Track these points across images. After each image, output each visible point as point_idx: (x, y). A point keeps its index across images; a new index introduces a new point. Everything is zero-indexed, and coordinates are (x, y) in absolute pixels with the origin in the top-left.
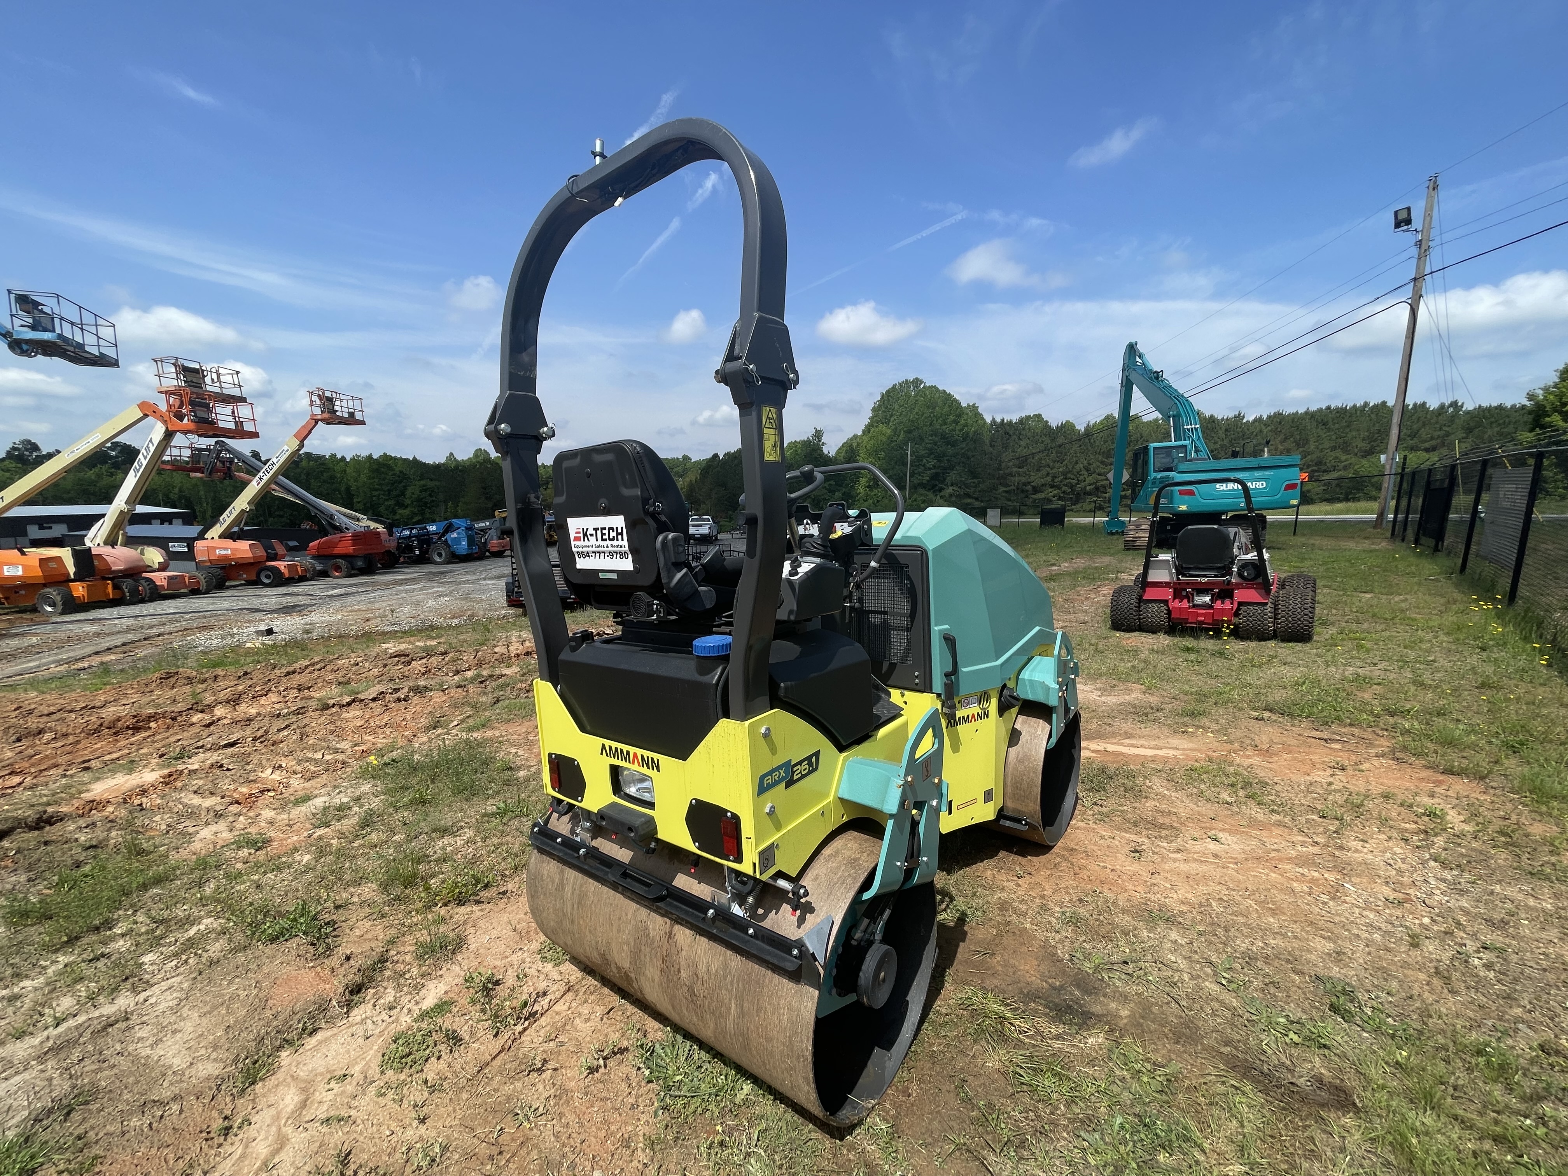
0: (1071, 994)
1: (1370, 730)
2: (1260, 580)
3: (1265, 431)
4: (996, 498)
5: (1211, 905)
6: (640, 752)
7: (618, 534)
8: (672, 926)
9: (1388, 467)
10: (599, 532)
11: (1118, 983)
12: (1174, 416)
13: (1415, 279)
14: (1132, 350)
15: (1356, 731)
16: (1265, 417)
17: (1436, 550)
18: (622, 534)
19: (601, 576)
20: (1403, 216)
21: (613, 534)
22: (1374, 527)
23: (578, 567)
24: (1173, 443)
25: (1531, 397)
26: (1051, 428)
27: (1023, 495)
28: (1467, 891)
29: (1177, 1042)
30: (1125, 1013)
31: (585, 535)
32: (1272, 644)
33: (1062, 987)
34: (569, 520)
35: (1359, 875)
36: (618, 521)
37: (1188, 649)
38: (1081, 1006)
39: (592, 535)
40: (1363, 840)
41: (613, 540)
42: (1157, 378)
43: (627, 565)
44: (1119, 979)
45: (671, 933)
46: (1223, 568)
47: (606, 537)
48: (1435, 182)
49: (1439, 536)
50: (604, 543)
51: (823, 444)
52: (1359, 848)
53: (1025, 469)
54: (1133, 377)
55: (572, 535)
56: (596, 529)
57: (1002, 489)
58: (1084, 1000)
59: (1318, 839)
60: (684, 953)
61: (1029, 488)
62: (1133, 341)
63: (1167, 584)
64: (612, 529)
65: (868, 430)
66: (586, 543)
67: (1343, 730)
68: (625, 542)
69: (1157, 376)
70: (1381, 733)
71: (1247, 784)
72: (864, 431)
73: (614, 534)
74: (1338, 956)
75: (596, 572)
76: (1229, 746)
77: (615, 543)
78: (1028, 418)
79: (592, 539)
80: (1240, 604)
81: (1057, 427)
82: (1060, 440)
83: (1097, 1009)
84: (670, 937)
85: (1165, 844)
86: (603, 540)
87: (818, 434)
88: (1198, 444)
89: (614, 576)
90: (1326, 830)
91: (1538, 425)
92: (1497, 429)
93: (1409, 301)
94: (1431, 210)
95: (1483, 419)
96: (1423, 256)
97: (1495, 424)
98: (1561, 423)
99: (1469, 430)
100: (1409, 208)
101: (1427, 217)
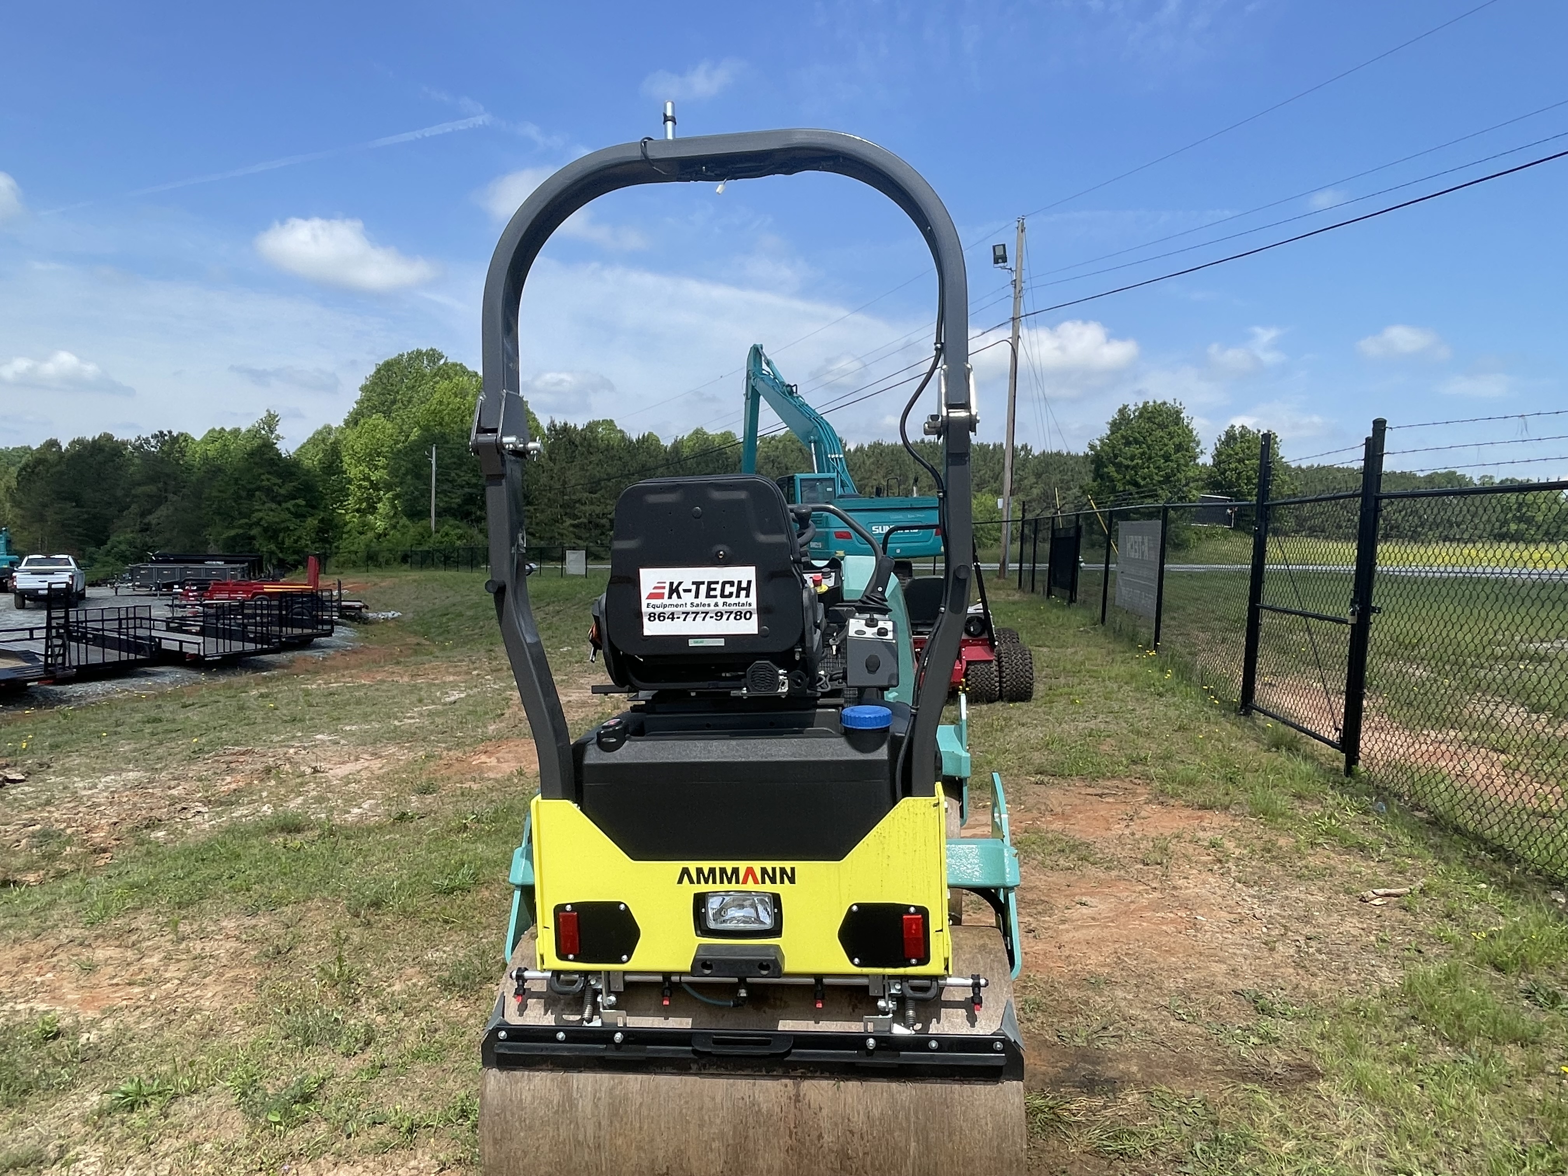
0: (1085, 1070)
1: (1127, 780)
2: (985, 636)
3: (868, 463)
4: (562, 535)
5: (1124, 961)
6: (757, 866)
7: (741, 589)
8: (797, 1086)
9: (1005, 513)
10: (703, 587)
11: (1113, 1047)
12: (815, 442)
13: (1013, 319)
14: (757, 353)
15: (1116, 782)
16: (866, 446)
17: (1072, 600)
18: (748, 589)
19: (692, 643)
20: (999, 252)
21: (732, 589)
22: (999, 577)
23: (646, 632)
24: (816, 474)
25: (1092, 447)
26: (631, 442)
27: (598, 532)
28: (1273, 901)
29: (1185, 1076)
30: (1135, 1069)
31: (673, 591)
32: (998, 705)
33: (1072, 1066)
34: (642, 571)
35: (1200, 907)
36: (747, 574)
38: (1099, 1076)
39: (688, 591)
40: (1185, 878)
41: (728, 596)
42: (791, 393)
43: (750, 627)
44: (1110, 1043)
45: (797, 1095)
47: (715, 593)
48: (1023, 224)
49: (1072, 587)
50: (712, 601)
51: (278, 438)
52: (1186, 884)
53: (597, 495)
54: (760, 386)
55: (647, 591)
56: (698, 584)
57: (569, 522)
58: (1097, 1070)
59: (1154, 885)
60: (825, 1112)
61: (604, 521)
62: (758, 343)
64: (732, 584)
65: (354, 421)
66: (674, 601)
67: (1109, 783)
68: (753, 599)
69: (789, 391)
70: (1136, 781)
71: (1074, 848)
72: (347, 423)
73: (734, 590)
74: (1234, 972)
75: (684, 639)
76: (1029, 815)
77: (733, 600)
78: (597, 424)
79: (688, 598)
80: (969, 663)
81: (638, 440)
82: (642, 457)
83: (1111, 1074)
84: (797, 1100)
85: (1047, 919)
86: (708, 596)
87: (271, 421)
88: (844, 478)
89: (721, 642)
90: (1156, 877)
91: (1098, 475)
92: (1059, 476)
93: (1010, 340)
94: (1022, 251)
95: (1048, 464)
96: (1018, 297)
97: (1057, 471)
98: (1115, 475)
99: (1038, 476)
100: (1004, 245)
101: (1019, 257)
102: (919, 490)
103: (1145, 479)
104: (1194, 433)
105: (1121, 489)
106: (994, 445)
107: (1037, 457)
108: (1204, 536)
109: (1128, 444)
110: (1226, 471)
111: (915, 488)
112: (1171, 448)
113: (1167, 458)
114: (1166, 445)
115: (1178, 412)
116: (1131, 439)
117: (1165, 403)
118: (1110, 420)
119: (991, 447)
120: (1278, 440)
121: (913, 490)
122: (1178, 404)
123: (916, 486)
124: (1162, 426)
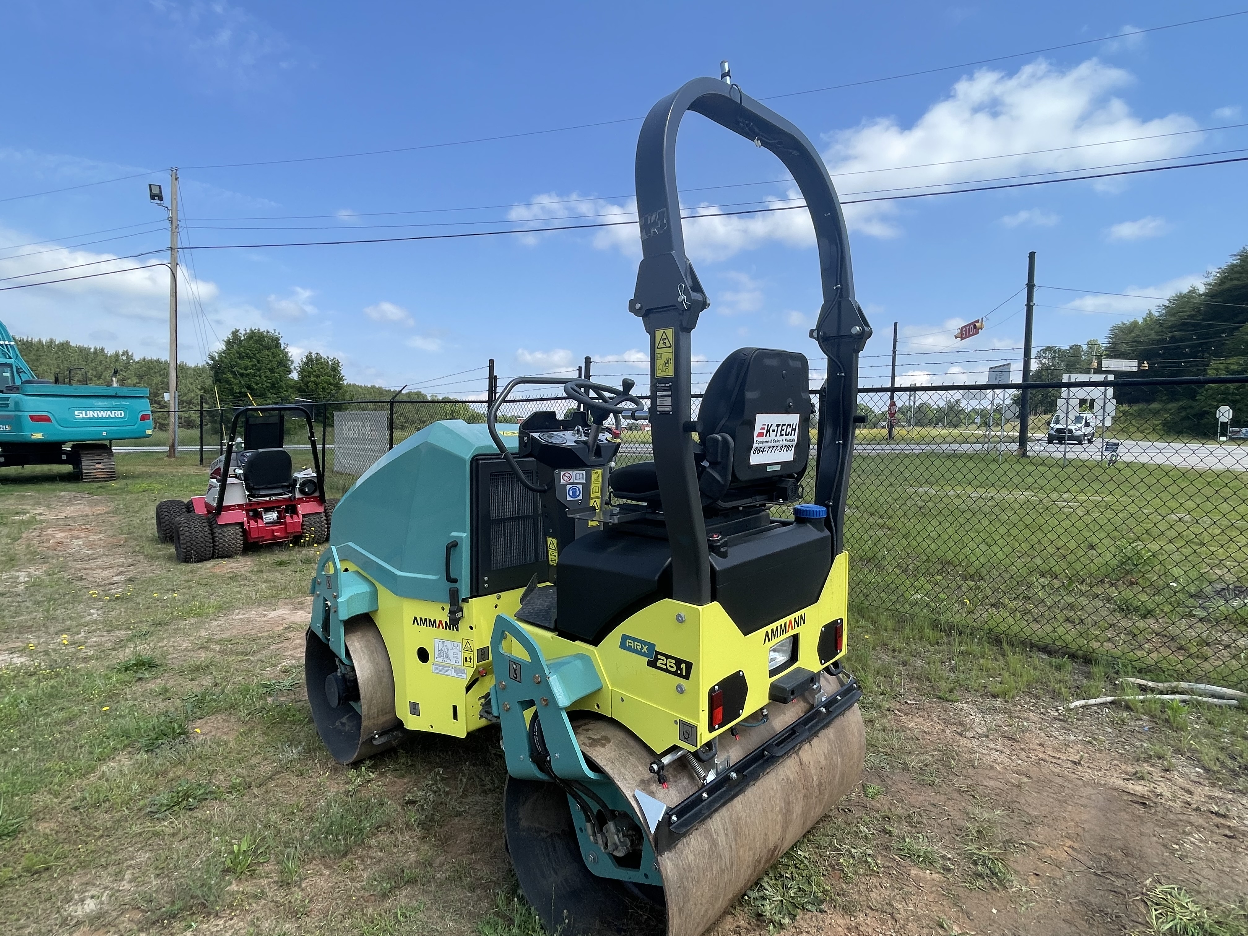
2: (317, 494)
6: (792, 618)
7: (793, 429)
9: (172, 405)
10: (780, 428)
13: (171, 248)
18: (795, 430)
19: (769, 469)
20: (156, 191)
21: (789, 430)
23: (751, 462)
31: (768, 431)
34: (757, 416)
36: (794, 419)
37: (281, 564)
39: (773, 431)
41: (787, 435)
43: (790, 456)
46: (288, 487)
47: (783, 433)
48: (176, 174)
50: (781, 438)
55: (757, 431)
56: (778, 425)
63: (240, 507)
64: (790, 426)
66: (768, 438)
68: (796, 437)
77: (789, 437)
79: (773, 436)
80: (304, 516)
86: (780, 435)
89: (778, 468)
91: (217, 379)
92: (160, 379)
93: (169, 265)
94: (176, 196)
95: (149, 368)
96: (175, 231)
97: (158, 375)
98: (233, 380)
99: (141, 377)
100: (160, 187)
101: (174, 199)
102: (118, 381)
103: (257, 384)
104: (290, 355)
105: (238, 391)
106: (95, 349)
107: (138, 362)
108: (297, 426)
109: (241, 358)
110: (308, 382)
111: (114, 379)
112: (275, 364)
113: (272, 370)
114: (271, 361)
115: (277, 339)
116: (244, 354)
117: (268, 332)
118: (226, 339)
119: (92, 350)
120: (340, 365)
121: (112, 381)
122: (277, 334)
123: (115, 377)
124: (268, 348)
